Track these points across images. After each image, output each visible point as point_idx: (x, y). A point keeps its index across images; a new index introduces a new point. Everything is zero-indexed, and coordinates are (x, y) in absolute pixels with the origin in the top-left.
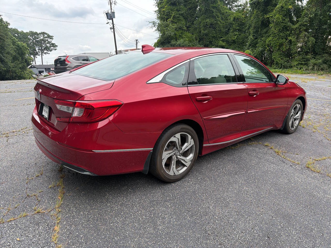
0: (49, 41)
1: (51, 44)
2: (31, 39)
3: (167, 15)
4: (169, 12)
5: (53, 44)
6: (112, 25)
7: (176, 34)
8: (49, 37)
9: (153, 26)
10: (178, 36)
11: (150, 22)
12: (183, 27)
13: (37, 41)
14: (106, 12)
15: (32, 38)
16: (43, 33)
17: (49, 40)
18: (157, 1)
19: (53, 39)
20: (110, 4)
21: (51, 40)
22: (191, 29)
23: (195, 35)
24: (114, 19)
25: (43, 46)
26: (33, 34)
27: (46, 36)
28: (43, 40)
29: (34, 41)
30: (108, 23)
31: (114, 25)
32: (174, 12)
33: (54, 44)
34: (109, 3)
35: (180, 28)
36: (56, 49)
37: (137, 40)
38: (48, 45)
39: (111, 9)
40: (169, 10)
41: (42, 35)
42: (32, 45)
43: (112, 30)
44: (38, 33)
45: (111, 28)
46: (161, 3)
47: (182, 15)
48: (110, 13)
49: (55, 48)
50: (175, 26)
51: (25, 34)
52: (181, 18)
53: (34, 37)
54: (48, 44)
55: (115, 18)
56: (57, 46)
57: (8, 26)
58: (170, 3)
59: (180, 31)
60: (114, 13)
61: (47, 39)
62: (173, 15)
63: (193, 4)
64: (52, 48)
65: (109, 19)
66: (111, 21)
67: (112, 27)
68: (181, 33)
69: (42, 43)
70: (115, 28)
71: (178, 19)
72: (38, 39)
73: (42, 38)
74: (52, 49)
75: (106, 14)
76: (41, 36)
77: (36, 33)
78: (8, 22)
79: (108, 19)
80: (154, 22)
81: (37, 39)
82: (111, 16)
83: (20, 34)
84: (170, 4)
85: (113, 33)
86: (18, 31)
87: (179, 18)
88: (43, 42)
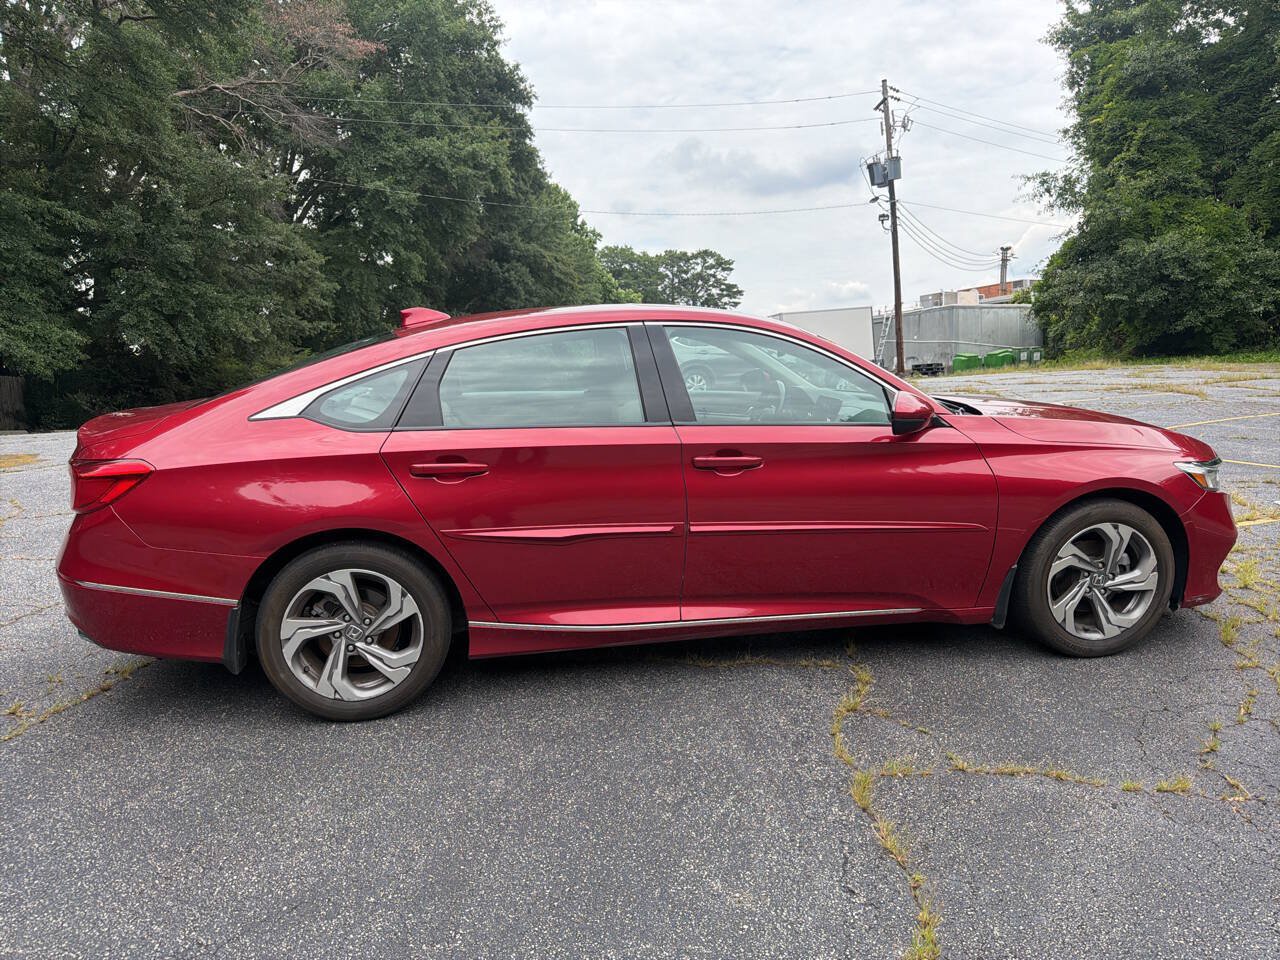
0: (719, 277)
1: (723, 287)
2: (667, 276)
3: (1113, 140)
4: (1123, 125)
5: (730, 287)
6: (888, 206)
7: (1150, 213)
8: (720, 266)
9: (1042, 189)
10: (1155, 221)
11: (1030, 175)
12: (1186, 180)
13: (684, 282)
14: (870, 161)
15: (669, 274)
16: (705, 254)
17: (720, 275)
18: (1076, 89)
19: (732, 269)
20: (885, 132)
21: (725, 274)
22: (1233, 185)
23: (1248, 208)
24: (896, 183)
25: (700, 294)
26: (674, 259)
27: (711, 261)
28: (699, 276)
29: (676, 280)
30: (876, 199)
31: (898, 205)
32: (1144, 120)
33: (735, 286)
34: (884, 127)
35: (1172, 187)
36: (736, 304)
37: (1005, 250)
38: (715, 291)
39: (889, 147)
40: (1125, 119)
41: (699, 260)
42: (668, 295)
43: (888, 223)
44: (689, 254)
45: (882, 217)
46: (1092, 94)
47: (1186, 128)
48: (882, 161)
49: (733, 300)
50: (1147, 179)
51: (650, 260)
52: (1182, 141)
53: (676, 269)
54: (714, 287)
55: (900, 177)
56: (740, 293)
57: (595, 243)
58: (1128, 89)
59: (1171, 200)
60: (898, 159)
61: (712, 272)
62: (1140, 134)
63: (1246, 74)
64: (726, 300)
65: (880, 185)
66: (885, 191)
67: (886, 213)
68: (1177, 205)
69: (697, 286)
70: (898, 214)
71: (1167, 151)
72: (686, 272)
73: (699, 268)
74: (726, 304)
75: (870, 167)
76: (698, 264)
77: (684, 257)
78: (598, 231)
79: (873, 184)
80: (1045, 174)
81: (684, 275)
82: (884, 174)
83: (638, 262)
84: (1131, 92)
85: (890, 234)
86: (633, 254)
87: (1169, 143)
88: (700, 283)
